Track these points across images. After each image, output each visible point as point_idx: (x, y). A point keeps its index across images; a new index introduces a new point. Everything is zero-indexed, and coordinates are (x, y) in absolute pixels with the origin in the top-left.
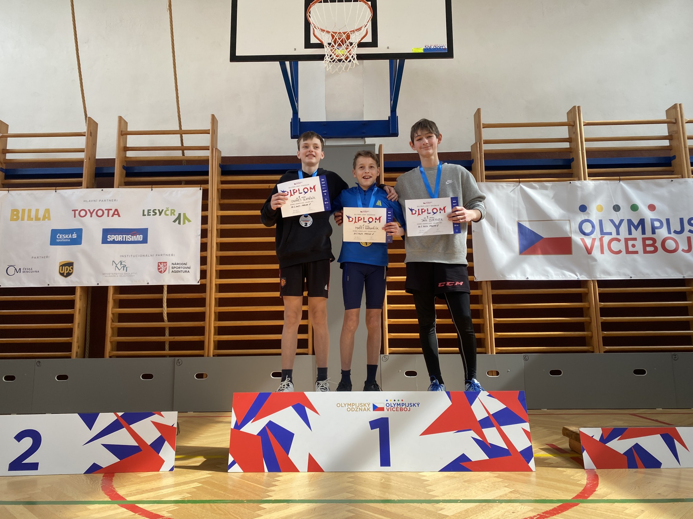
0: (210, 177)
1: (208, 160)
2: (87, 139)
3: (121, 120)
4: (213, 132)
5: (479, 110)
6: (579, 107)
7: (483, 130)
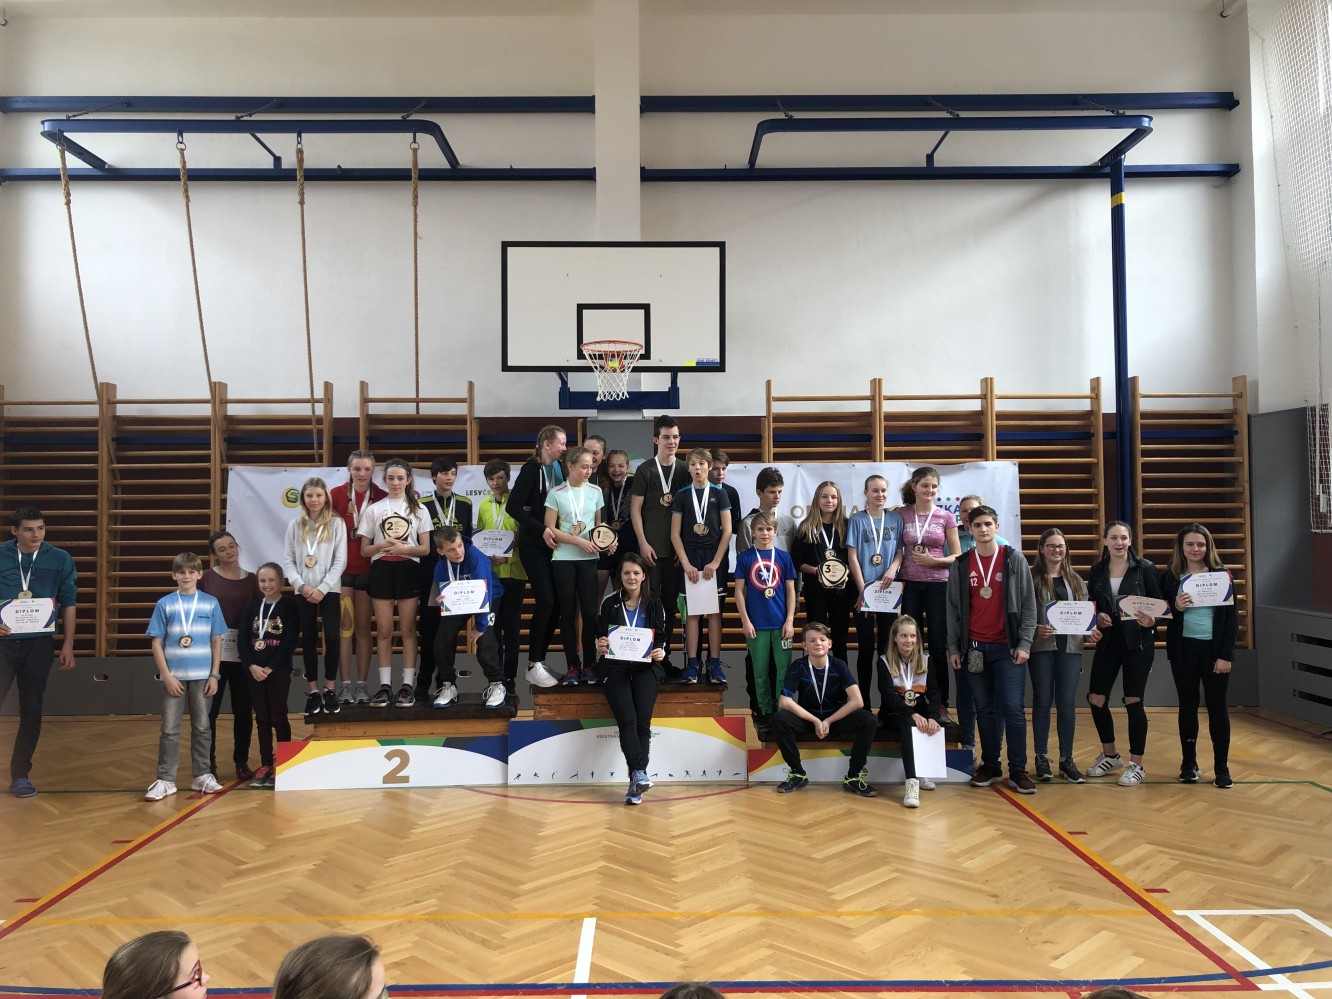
0: (468, 451)
1: (466, 431)
2: (326, 408)
3: (363, 386)
4: (470, 400)
5: (768, 383)
6: (880, 380)
7: (773, 404)
